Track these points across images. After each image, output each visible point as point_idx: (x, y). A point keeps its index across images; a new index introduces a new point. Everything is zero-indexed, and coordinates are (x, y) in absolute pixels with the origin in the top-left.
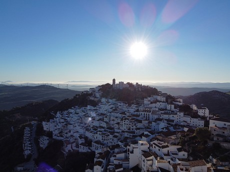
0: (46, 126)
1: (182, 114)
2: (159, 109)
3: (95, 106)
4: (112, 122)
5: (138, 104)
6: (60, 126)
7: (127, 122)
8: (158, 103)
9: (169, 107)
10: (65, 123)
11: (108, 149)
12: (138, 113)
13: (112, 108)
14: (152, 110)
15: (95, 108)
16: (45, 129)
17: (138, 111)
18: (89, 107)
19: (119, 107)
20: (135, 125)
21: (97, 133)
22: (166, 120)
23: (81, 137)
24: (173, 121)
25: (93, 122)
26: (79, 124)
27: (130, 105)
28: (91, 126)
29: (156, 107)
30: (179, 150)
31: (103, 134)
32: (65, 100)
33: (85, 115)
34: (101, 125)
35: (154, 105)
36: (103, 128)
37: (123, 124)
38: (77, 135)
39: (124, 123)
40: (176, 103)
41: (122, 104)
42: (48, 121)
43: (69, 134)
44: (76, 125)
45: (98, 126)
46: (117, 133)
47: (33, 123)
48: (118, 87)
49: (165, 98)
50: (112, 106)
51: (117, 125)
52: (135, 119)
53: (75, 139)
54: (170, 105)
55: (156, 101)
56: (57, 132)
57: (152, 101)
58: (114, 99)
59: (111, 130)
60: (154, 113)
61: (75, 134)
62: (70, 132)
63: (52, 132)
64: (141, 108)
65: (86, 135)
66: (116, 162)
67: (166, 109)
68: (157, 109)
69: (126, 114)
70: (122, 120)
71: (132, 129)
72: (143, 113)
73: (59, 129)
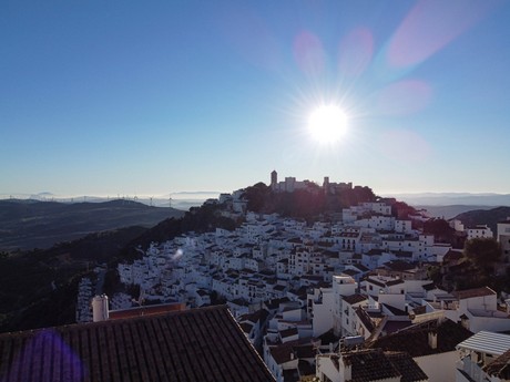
0: (126, 273)
1: (430, 239)
2: (377, 231)
3: (231, 229)
4: (271, 260)
5: (329, 221)
6: (156, 272)
7: (305, 256)
8: (374, 218)
9: (399, 226)
10: (166, 266)
11: (264, 307)
12: (330, 240)
13: (270, 231)
14: (360, 232)
15: (234, 233)
16: (123, 280)
17: (328, 234)
18: (219, 231)
19: (287, 229)
20: (323, 262)
21: (237, 282)
22: (393, 252)
23: (201, 292)
24: (409, 254)
25: (228, 262)
26: (197, 266)
27: (310, 224)
28: (225, 270)
29: (369, 227)
30: (428, 288)
31: (251, 282)
32: (167, 221)
33: (210, 248)
34: (247, 266)
35: (364, 222)
36: (251, 272)
37: (296, 260)
38: (193, 290)
39: (297, 258)
40: (417, 217)
41: (292, 223)
42: (131, 263)
43: (176, 289)
44: (192, 268)
45: (240, 268)
46: (283, 279)
47: (97, 270)
48: (283, 188)
49: (390, 208)
50: (270, 227)
51: (282, 264)
52: (324, 250)
53: (190, 299)
54: (401, 222)
55: (370, 214)
56: (149, 285)
57: (360, 213)
58: (275, 214)
59: (269, 275)
60: (366, 238)
61: (188, 288)
62: (178, 283)
63: (138, 287)
64: (336, 229)
65: (213, 289)
66: (282, 326)
67: (393, 231)
68: (373, 231)
69: (301, 242)
70: (293, 252)
71: (317, 272)
72: (341, 239)
73: (154, 278)
